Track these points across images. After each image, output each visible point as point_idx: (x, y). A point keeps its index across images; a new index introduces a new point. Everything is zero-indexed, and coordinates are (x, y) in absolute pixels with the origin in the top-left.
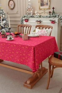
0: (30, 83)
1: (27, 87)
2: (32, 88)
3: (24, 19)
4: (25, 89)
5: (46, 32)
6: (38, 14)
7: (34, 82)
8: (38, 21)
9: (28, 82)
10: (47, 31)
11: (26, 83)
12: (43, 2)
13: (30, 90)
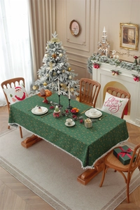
0: (85, 178)
1: (81, 182)
2: (86, 184)
3: (93, 61)
4: (78, 183)
5: (119, 103)
6: (118, 56)
7: (90, 177)
8: (115, 72)
9: (83, 177)
10: (121, 102)
11: (80, 177)
12: (127, 36)
13: (84, 186)
